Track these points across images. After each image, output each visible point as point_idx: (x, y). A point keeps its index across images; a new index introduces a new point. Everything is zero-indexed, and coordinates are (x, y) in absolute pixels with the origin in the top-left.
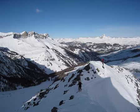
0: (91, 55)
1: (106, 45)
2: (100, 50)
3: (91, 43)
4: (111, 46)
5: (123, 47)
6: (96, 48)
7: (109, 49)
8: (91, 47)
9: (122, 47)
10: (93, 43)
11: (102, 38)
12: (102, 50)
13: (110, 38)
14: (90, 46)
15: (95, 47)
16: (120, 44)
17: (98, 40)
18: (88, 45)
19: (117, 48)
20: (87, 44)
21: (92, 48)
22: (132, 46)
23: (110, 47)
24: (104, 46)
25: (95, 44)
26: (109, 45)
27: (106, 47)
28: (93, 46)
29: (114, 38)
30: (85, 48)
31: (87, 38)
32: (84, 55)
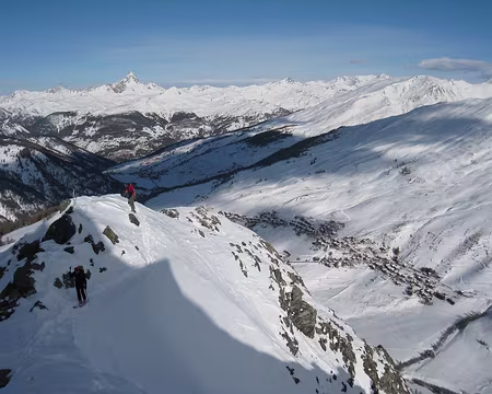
0: (75, 170)
1: (139, 121)
2: (115, 142)
3: (74, 114)
4: (163, 122)
5: (212, 125)
6: (95, 138)
7: (155, 136)
8: (76, 132)
9: (208, 128)
10: (81, 114)
11: (119, 89)
12: (123, 146)
13: (155, 90)
14: (68, 130)
15: (90, 131)
16: (199, 115)
17: (102, 100)
18: (60, 124)
19: (188, 130)
20: (54, 120)
21: (77, 136)
22: (247, 119)
23: (157, 128)
24: (133, 126)
25: (89, 120)
26: (152, 120)
27: (139, 128)
28: (81, 127)
29: (174, 89)
30: (48, 139)
31: (53, 91)
32: (44, 174)
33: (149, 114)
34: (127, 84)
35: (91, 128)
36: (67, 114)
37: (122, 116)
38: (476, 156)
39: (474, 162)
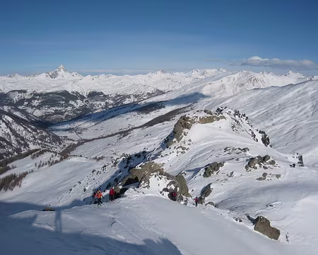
0: (30, 127)
1: (67, 96)
2: (52, 110)
3: (25, 92)
4: (82, 98)
5: (113, 100)
6: (39, 107)
7: (77, 106)
8: (26, 103)
9: (111, 102)
10: (29, 91)
11: (54, 76)
12: (57, 112)
13: (77, 77)
14: (21, 102)
15: (35, 103)
16: (105, 94)
17: (42, 83)
18: (16, 98)
19: (98, 103)
20: (12, 95)
21: (27, 106)
22: (136, 96)
23: (78, 101)
24: (63, 100)
25: (35, 95)
26: (76, 96)
27: (67, 101)
28: (30, 101)
29: (89, 77)
30: (10, 108)
31: (10, 76)
32: (11, 130)
33: (73, 92)
34: (59, 73)
35: (36, 101)
36: (20, 91)
37: (56, 93)
38: (274, 121)
39: (273, 125)
